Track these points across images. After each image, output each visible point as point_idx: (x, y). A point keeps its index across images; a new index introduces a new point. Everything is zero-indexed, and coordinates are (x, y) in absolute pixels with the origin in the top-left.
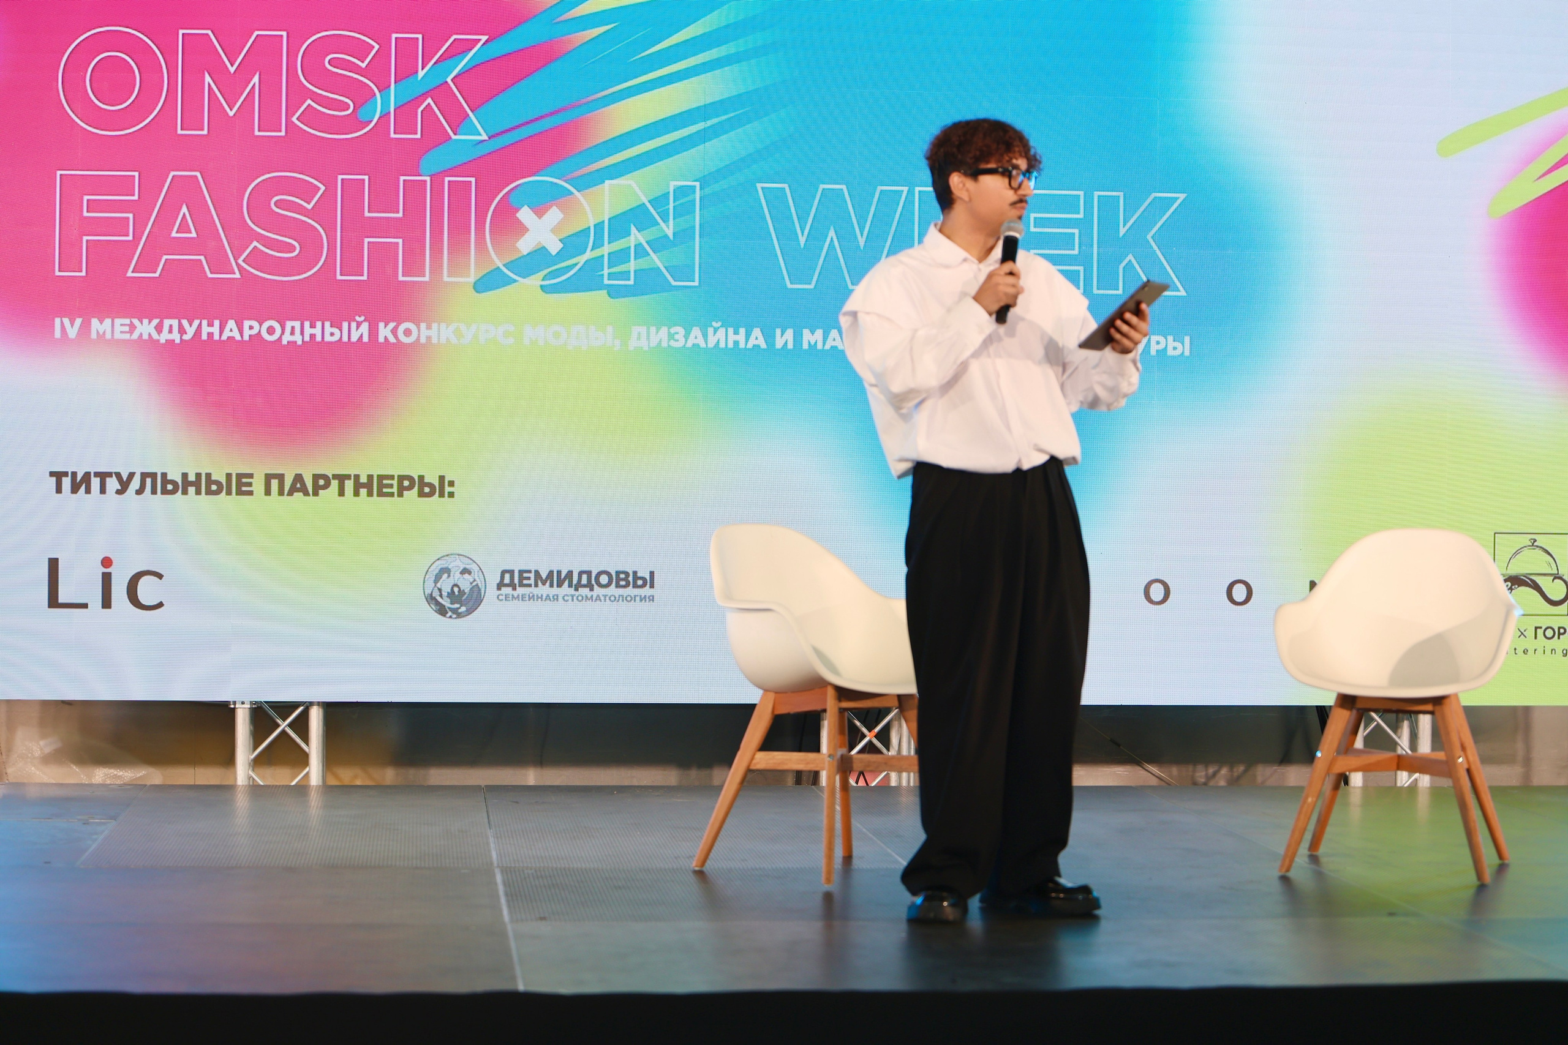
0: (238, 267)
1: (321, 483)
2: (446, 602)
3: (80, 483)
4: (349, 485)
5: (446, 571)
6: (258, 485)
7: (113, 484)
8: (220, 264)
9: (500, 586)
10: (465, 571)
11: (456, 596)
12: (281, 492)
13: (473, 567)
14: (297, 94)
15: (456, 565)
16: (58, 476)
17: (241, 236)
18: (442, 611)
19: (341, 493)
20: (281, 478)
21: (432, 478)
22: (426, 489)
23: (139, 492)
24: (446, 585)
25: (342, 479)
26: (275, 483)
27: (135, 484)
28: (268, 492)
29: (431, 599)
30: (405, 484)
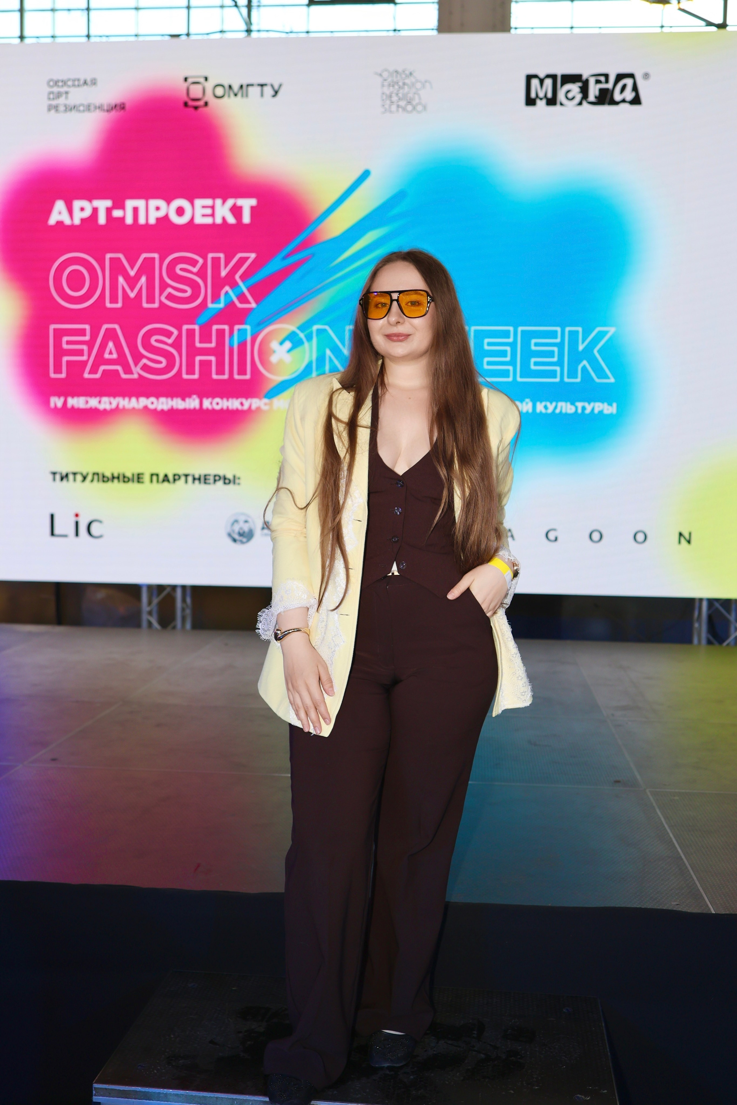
0: (137, 372)
1: (176, 477)
2: (236, 537)
3: (64, 477)
4: (190, 479)
5: (236, 521)
6: (147, 478)
7: (79, 478)
8: (128, 370)
9: (263, 528)
10: (246, 522)
11: (241, 534)
12: (158, 481)
13: (250, 520)
14: (164, 285)
15: (242, 519)
16: (54, 474)
17: (137, 357)
18: (235, 540)
19: (186, 482)
20: (157, 475)
21: (230, 476)
22: (226, 480)
23: (92, 481)
24: (237, 528)
25: (186, 476)
26: (155, 478)
27: (89, 478)
28: (151, 481)
29: (230, 535)
30: (217, 478)
